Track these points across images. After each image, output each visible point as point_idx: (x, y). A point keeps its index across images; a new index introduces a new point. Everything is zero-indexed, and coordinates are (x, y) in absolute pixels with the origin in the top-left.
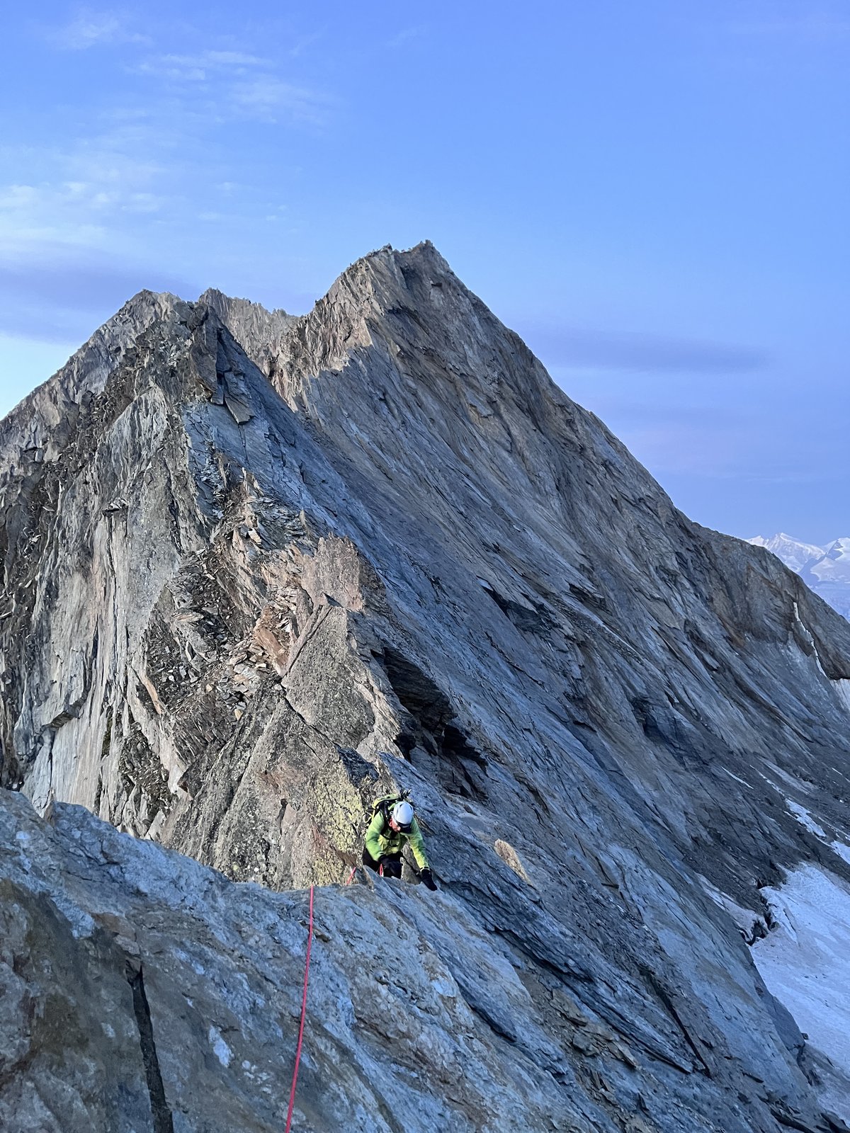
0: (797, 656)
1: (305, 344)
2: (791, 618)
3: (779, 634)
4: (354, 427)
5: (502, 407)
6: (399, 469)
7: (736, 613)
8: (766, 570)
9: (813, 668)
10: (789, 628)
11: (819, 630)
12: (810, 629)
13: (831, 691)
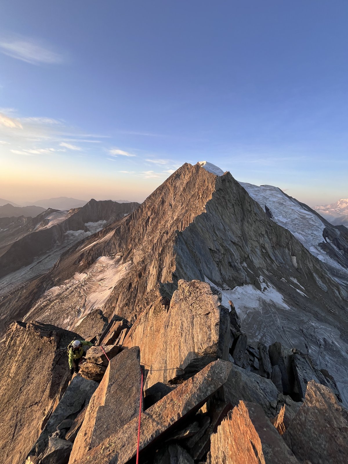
0: (287, 251)
1: (204, 194)
2: (288, 244)
3: (285, 246)
4: (200, 224)
5: (235, 206)
6: (205, 230)
7: (277, 241)
8: (286, 234)
9: (289, 253)
10: (287, 245)
11: (293, 247)
12: (291, 246)
13: (291, 258)
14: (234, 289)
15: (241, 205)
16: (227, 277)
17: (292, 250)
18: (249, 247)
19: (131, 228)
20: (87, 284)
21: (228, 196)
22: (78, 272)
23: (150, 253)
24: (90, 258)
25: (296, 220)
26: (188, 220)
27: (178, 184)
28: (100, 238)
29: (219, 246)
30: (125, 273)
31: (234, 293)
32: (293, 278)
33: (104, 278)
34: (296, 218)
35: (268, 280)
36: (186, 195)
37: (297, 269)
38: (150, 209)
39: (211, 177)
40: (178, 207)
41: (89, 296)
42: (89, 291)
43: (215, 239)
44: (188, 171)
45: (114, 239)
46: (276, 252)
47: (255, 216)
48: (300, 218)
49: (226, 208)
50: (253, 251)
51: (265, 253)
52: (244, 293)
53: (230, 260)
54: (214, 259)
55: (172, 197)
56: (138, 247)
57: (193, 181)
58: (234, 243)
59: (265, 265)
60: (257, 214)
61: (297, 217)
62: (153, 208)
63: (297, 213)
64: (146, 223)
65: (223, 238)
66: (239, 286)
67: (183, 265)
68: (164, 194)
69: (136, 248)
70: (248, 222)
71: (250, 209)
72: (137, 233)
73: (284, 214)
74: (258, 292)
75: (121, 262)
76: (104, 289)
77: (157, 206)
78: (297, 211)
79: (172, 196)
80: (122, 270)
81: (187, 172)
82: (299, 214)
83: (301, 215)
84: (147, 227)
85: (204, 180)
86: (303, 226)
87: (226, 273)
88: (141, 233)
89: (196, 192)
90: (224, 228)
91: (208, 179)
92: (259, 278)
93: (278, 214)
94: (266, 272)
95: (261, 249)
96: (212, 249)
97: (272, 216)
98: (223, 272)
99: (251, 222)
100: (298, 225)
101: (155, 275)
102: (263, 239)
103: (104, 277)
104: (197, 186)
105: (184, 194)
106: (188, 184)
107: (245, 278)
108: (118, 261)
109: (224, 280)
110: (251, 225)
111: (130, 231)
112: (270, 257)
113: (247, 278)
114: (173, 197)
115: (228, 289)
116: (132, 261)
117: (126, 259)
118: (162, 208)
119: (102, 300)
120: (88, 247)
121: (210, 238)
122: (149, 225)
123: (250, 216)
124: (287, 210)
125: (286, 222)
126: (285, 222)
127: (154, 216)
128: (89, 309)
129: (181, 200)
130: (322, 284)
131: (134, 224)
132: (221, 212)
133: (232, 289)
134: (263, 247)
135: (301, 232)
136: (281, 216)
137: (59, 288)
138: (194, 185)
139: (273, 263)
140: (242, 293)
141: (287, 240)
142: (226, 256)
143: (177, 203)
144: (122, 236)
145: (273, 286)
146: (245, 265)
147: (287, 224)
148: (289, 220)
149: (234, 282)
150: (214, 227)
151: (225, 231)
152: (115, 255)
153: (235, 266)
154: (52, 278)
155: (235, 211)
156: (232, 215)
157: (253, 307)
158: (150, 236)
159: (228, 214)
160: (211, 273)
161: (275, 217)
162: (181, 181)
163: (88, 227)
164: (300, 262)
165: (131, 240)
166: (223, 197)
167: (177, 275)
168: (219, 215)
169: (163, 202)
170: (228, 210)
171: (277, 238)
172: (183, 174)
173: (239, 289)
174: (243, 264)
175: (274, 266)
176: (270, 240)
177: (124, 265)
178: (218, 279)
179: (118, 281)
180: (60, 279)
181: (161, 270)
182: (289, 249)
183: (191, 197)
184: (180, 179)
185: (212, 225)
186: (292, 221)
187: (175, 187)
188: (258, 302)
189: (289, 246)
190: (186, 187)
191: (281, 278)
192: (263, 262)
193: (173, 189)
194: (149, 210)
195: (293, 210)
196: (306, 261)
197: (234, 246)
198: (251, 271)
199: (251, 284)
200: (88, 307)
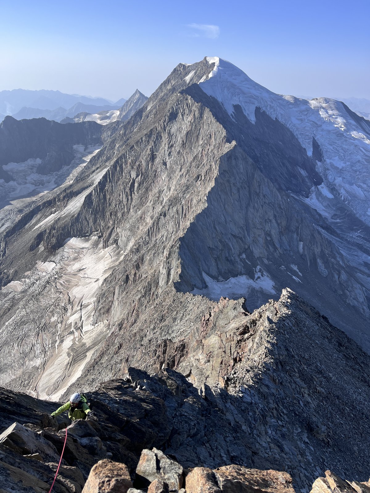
14: (228, 280)
15: (249, 187)
16: (223, 271)
17: (301, 236)
18: (251, 237)
19: (108, 195)
20: (62, 276)
21: (233, 178)
22: (40, 259)
23: (145, 239)
24: (54, 240)
25: (358, 164)
26: (189, 206)
27: (173, 130)
28: (60, 208)
29: (218, 243)
30: (110, 260)
31: (227, 284)
32: (294, 265)
33: (84, 267)
34: (359, 161)
35: (264, 269)
36: (186, 153)
37: (301, 256)
38: (135, 167)
39: (220, 132)
40: (175, 172)
41: (72, 290)
42: (69, 285)
43: (214, 236)
44: (188, 109)
45: (84, 212)
46: (283, 238)
47: (263, 199)
48: (364, 161)
49: (229, 195)
50: (255, 241)
51: (270, 240)
52: (237, 283)
53: (227, 255)
54: (213, 256)
55: (166, 151)
56: (122, 225)
57: (195, 131)
58: (234, 236)
59: (266, 254)
60: (266, 195)
61: (361, 159)
62: (139, 165)
63: (362, 151)
64: (130, 189)
65: (223, 233)
66: (234, 277)
67: (186, 266)
68: (153, 143)
69: (120, 227)
70: (254, 207)
71: (258, 191)
72: (119, 204)
73: (342, 154)
74: (251, 281)
75: (101, 245)
76: (88, 282)
77: (144, 163)
78: (362, 149)
79: (166, 148)
80: (105, 257)
81: (187, 111)
82: (365, 154)
83: (366, 156)
84: (133, 195)
85: (210, 135)
86: (365, 174)
87: (223, 267)
88: (125, 204)
89: (199, 152)
90: (226, 221)
91: (215, 135)
92: (256, 267)
93: (333, 154)
94: (266, 261)
95: (266, 237)
96: (211, 247)
97: (323, 157)
98: (220, 266)
99: (258, 207)
100: (360, 172)
101: (165, 274)
102: (269, 225)
103: (82, 266)
104: (201, 142)
105: (183, 151)
106: (188, 135)
107: (240, 270)
108: (96, 244)
109: (220, 273)
110: (258, 211)
111: (108, 200)
112: (274, 245)
113: (243, 269)
114: (168, 151)
115: (223, 281)
116: (117, 244)
117: (108, 241)
118: (152, 166)
119: (90, 295)
120: (43, 222)
121: (209, 236)
122: (136, 193)
123: (258, 199)
124: (347, 147)
125: (343, 168)
126: (340, 168)
127: (141, 178)
128: (78, 305)
129: (180, 162)
130: (323, 269)
131: (112, 190)
132: (223, 201)
133: (226, 280)
134: (268, 234)
135: (362, 184)
136: (337, 158)
137: (20, 282)
138: (198, 137)
139: (276, 251)
140: (235, 283)
141: (297, 224)
142: (223, 252)
143: (174, 166)
144: (96, 208)
145: (268, 274)
146: (244, 256)
147: (343, 171)
148: (348, 163)
149: (230, 274)
150: (214, 222)
151: (226, 224)
152: (90, 235)
153: (231, 260)
154: (4, 270)
155: (239, 197)
156: (236, 202)
157: (241, 293)
158: (138, 210)
159: (232, 201)
160: (209, 269)
161: (327, 159)
162: (179, 126)
163: (9, 173)
164: (306, 248)
165: (111, 214)
166: (228, 181)
167: (182, 275)
168: (221, 204)
169: (153, 157)
170: (232, 196)
171: (287, 222)
172: (180, 113)
173: (233, 280)
174: (242, 256)
175: (276, 255)
176: (278, 224)
177: (108, 250)
178: (215, 273)
179: (104, 271)
180: (16, 272)
181: (170, 270)
182: (297, 235)
183: (193, 160)
184: (176, 121)
185: (213, 220)
186: (352, 166)
187: (169, 133)
188: (247, 289)
189: (298, 230)
190: (186, 141)
191: (280, 266)
192: (265, 251)
193: (167, 137)
194: (133, 168)
195: (356, 146)
196: (313, 246)
197: (233, 238)
198: (248, 262)
199: (245, 274)
200: (76, 303)
